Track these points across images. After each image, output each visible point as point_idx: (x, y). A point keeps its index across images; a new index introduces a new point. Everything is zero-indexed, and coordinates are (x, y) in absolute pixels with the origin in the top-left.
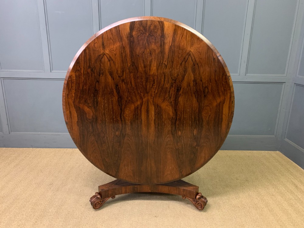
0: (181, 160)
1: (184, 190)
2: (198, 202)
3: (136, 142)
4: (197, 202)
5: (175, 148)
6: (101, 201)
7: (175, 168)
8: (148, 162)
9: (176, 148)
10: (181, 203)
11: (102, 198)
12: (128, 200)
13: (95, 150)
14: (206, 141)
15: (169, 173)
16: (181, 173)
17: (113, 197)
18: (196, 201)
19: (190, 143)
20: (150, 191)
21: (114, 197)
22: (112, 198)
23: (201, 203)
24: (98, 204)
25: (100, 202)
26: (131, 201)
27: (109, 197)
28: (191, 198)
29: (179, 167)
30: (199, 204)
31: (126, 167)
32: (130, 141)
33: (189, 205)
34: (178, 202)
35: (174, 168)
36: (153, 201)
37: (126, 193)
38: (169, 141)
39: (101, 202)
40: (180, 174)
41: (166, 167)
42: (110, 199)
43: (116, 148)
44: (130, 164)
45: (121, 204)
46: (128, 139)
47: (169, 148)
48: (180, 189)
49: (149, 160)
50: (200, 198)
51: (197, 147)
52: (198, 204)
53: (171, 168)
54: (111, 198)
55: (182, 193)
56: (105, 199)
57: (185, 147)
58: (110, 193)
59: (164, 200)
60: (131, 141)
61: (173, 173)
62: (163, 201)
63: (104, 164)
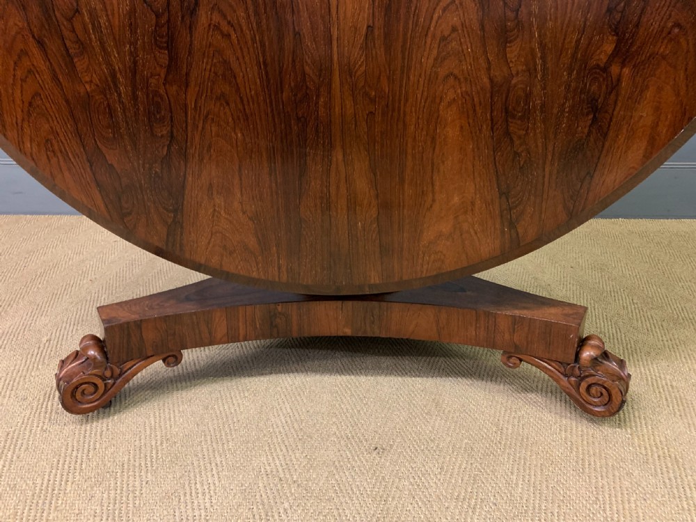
0: (516, 154)
1: (516, 321)
2: (590, 380)
3: (263, 45)
4: (582, 379)
5: (486, 80)
6: (108, 374)
7: (478, 202)
8: (334, 166)
9: (491, 80)
10: (491, 386)
11: (107, 359)
12: (250, 375)
13: (37, 94)
14: (677, 25)
15: (445, 227)
16: (512, 225)
17: (173, 358)
18: (577, 372)
19: (578, 41)
20: (348, 332)
21: (177, 359)
22: (164, 360)
23: (608, 383)
24: (91, 389)
25: (99, 382)
26: (262, 378)
27: (147, 358)
28: (548, 361)
29: (501, 194)
30: (593, 390)
31: (219, 200)
32: (229, 36)
33: (532, 396)
34: (479, 383)
35: (473, 204)
36: (363, 379)
37: (232, 338)
38: (454, 29)
39: (103, 378)
40: (503, 232)
41: (433, 193)
42: (157, 367)
43: (153, 81)
44: (236, 181)
45: (211, 393)
46: (217, 27)
47: (456, 77)
48: (495, 316)
49: (340, 157)
50: (596, 359)
51: (615, 69)
52: (589, 387)
53: (456, 199)
54: (161, 361)
55: (507, 336)
56: (128, 365)
57: (544, 69)
58: (150, 335)
59: (411, 376)
60: (234, 37)
61: (465, 226)
62: (409, 380)
63: (98, 185)
